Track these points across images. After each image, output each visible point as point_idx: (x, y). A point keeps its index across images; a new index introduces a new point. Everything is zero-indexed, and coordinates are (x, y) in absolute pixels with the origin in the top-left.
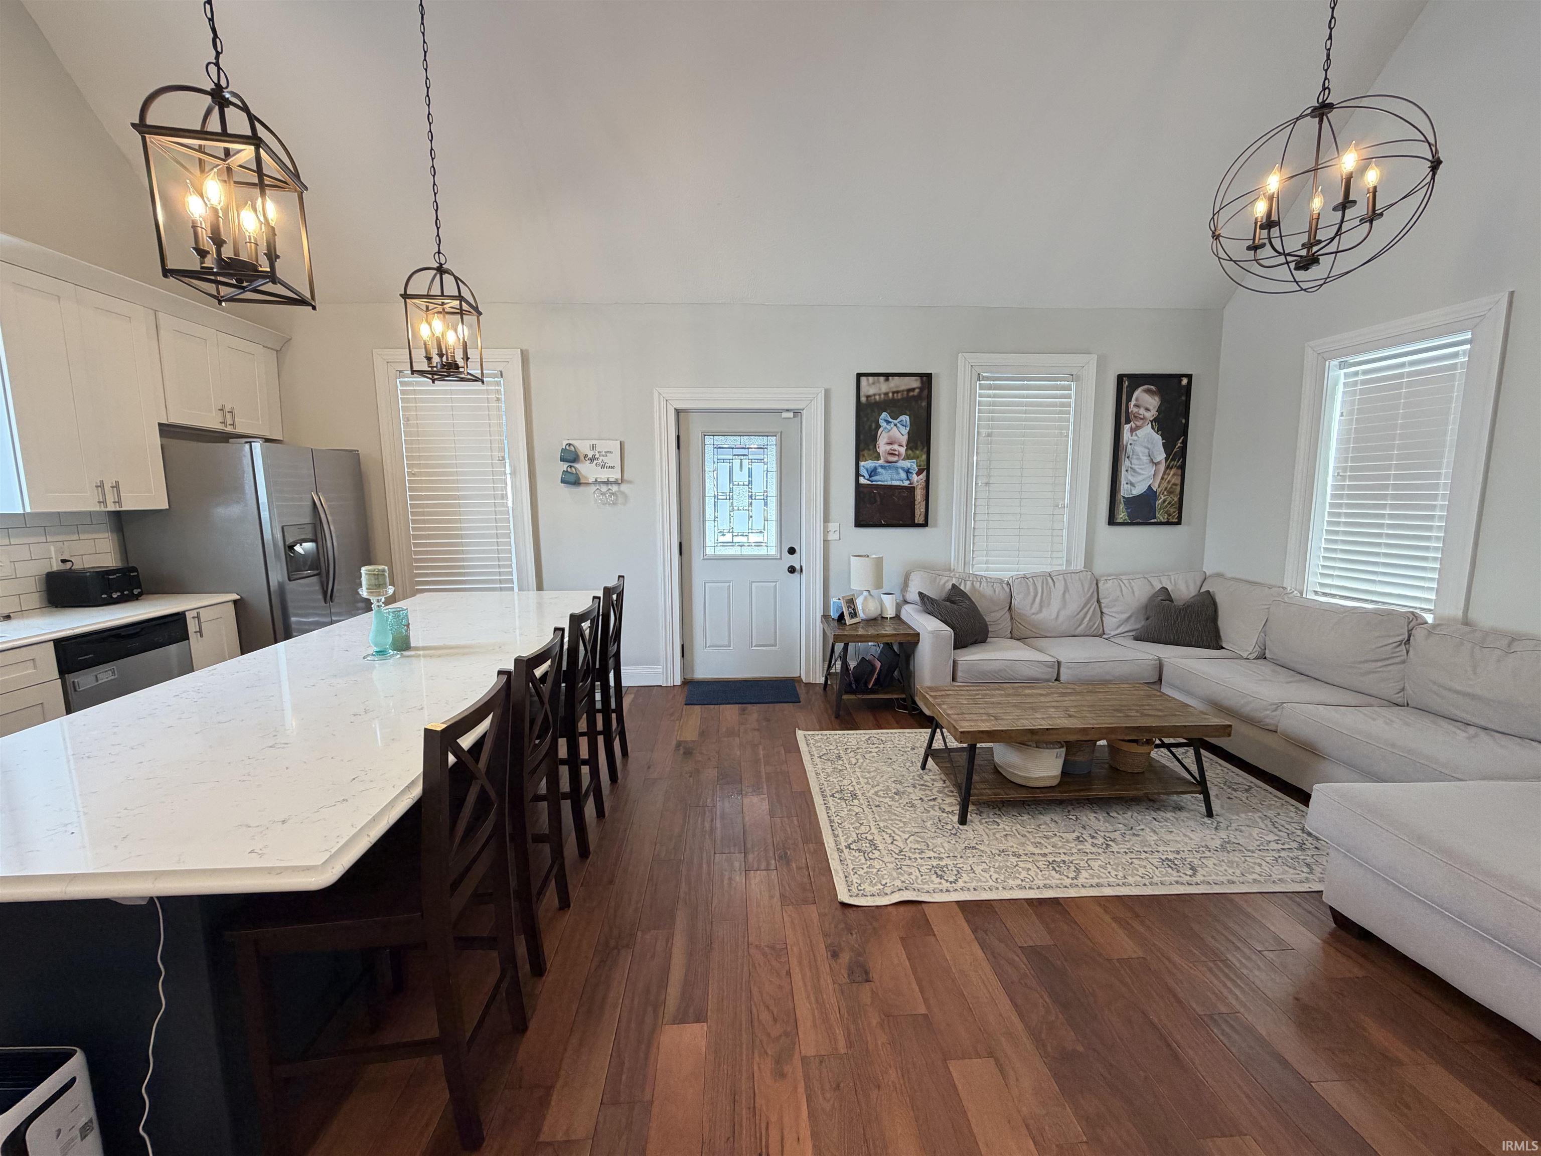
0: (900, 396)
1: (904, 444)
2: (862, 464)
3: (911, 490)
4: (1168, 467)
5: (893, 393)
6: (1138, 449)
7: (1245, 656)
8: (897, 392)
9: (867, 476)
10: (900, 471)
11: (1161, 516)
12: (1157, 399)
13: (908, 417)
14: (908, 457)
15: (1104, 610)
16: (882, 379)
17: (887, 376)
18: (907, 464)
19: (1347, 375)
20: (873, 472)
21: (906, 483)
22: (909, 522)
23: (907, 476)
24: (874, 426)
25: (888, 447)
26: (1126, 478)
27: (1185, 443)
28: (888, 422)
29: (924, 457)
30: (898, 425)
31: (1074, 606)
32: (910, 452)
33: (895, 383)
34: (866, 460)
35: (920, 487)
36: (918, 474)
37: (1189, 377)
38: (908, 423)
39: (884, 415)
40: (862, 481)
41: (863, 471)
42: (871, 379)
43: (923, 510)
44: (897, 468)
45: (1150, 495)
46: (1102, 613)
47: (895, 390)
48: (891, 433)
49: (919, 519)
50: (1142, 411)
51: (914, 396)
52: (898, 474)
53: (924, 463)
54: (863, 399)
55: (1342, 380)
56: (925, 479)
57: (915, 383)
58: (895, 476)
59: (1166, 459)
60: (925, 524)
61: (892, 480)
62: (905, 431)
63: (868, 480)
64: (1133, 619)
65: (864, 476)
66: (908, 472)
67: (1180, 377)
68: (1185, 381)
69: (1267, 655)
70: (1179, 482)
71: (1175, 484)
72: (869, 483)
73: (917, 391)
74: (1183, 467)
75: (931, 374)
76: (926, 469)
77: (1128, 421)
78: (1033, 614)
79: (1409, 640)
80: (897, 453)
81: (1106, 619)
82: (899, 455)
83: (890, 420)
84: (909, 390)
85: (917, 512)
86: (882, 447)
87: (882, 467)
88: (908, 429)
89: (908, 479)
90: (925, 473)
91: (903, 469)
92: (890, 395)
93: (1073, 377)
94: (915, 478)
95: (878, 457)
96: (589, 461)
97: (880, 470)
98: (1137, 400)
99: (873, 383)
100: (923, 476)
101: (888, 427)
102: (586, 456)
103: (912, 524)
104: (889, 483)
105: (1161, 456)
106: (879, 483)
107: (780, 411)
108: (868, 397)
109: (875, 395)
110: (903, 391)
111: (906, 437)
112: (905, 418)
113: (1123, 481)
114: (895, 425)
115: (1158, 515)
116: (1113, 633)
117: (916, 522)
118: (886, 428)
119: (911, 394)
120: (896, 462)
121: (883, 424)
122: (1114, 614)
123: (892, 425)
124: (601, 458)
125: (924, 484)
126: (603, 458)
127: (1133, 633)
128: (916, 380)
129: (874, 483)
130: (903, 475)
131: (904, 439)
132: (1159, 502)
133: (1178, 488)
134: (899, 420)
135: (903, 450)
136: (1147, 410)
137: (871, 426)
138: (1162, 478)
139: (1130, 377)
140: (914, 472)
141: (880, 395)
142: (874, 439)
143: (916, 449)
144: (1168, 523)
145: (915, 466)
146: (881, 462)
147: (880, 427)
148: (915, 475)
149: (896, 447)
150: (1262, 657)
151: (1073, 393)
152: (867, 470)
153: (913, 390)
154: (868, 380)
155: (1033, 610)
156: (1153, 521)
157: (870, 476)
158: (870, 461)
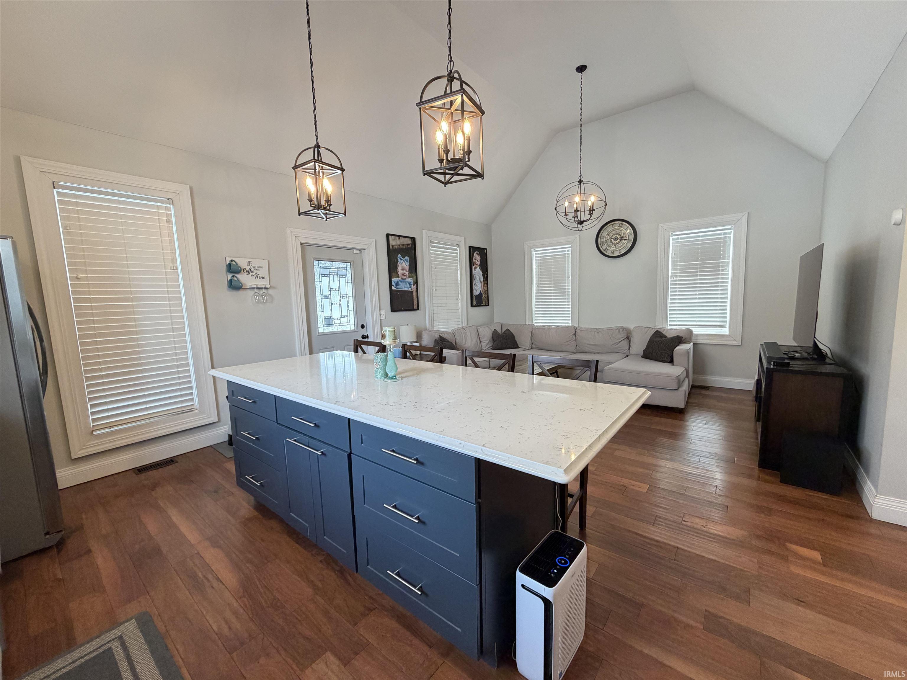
0: (404, 247)
1: (408, 270)
2: (393, 279)
3: (412, 292)
4: (484, 284)
5: (402, 245)
6: (477, 277)
7: (527, 348)
8: (403, 245)
9: (395, 286)
10: (407, 283)
11: (484, 303)
12: (479, 257)
13: (408, 258)
14: (409, 277)
15: (481, 340)
16: (397, 238)
17: (399, 236)
18: (410, 280)
19: (536, 254)
20: (397, 284)
21: (410, 289)
23: (410, 286)
24: (396, 260)
25: (402, 272)
26: (475, 288)
27: (487, 274)
28: (401, 259)
29: (415, 277)
30: (405, 261)
32: (410, 274)
33: (402, 240)
34: (394, 278)
36: (414, 285)
37: (486, 249)
38: (409, 260)
39: (399, 256)
40: (392, 288)
41: (393, 284)
42: (393, 237)
44: (406, 282)
45: (481, 294)
47: (402, 244)
48: (402, 265)
50: (476, 262)
51: (409, 248)
52: (406, 285)
54: (391, 247)
55: (535, 256)
56: (416, 287)
57: (409, 241)
58: (406, 286)
59: (484, 280)
61: (405, 288)
62: (408, 264)
63: (396, 288)
64: (489, 344)
65: (393, 286)
66: (410, 284)
67: (484, 249)
68: (485, 251)
69: (534, 346)
70: (487, 290)
71: (486, 290)
72: (396, 289)
73: (410, 245)
74: (487, 284)
75: (415, 238)
77: (473, 266)
79: (575, 333)
80: (405, 274)
81: (482, 344)
82: (406, 276)
83: (402, 258)
86: (400, 272)
87: (400, 281)
89: (410, 287)
90: (416, 284)
91: (408, 282)
92: (401, 246)
93: (458, 245)
94: (413, 287)
95: (398, 277)
96: (247, 273)
97: (400, 283)
98: (475, 257)
99: (394, 240)
100: (415, 286)
102: (244, 269)
104: (403, 289)
105: (482, 280)
106: (400, 289)
107: (353, 249)
108: (393, 246)
109: (395, 245)
110: (405, 245)
112: (407, 258)
113: (474, 289)
115: (483, 303)
116: (485, 349)
118: (400, 262)
119: (408, 246)
120: (405, 279)
121: (399, 260)
122: (484, 341)
123: (403, 261)
124: (255, 271)
126: (256, 271)
127: (491, 348)
129: (398, 289)
130: (408, 285)
131: (407, 268)
132: (483, 297)
133: (487, 291)
134: (405, 258)
135: (407, 273)
136: (478, 261)
137: (395, 261)
138: (483, 288)
139: (474, 247)
140: (412, 284)
141: (397, 245)
142: (396, 267)
145: (412, 281)
146: (400, 279)
148: (412, 286)
149: (405, 272)
150: (532, 348)
151: (458, 252)
152: (395, 283)
154: (391, 238)
156: (482, 305)
157: (396, 286)
158: (395, 278)
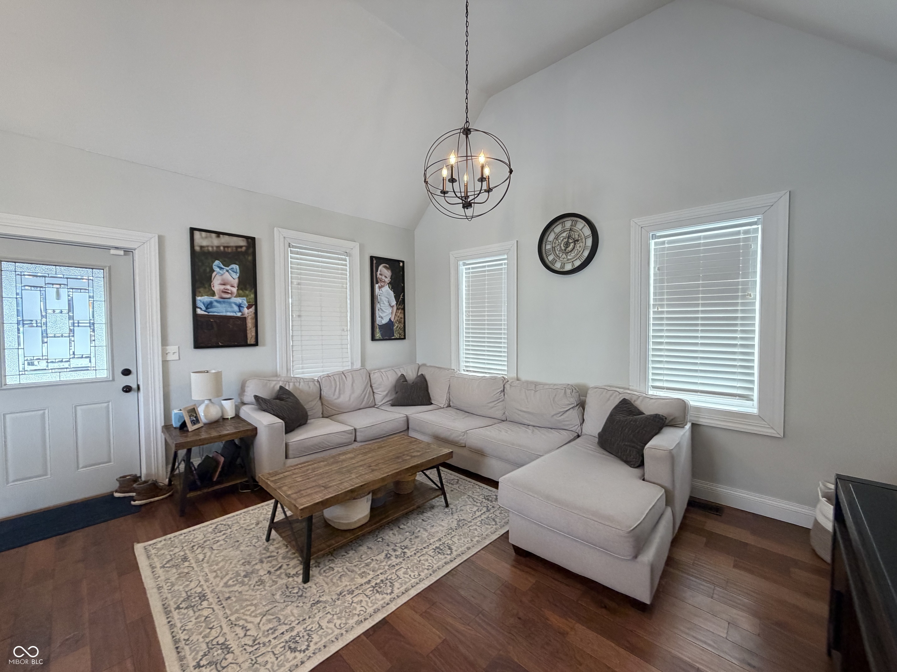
0: (230, 250)
1: (236, 285)
2: (198, 298)
3: (243, 319)
4: (398, 309)
5: (224, 247)
6: (383, 298)
7: (442, 406)
8: (228, 247)
9: (204, 308)
10: (234, 306)
11: (396, 336)
12: (390, 271)
13: (237, 267)
14: (238, 295)
15: (375, 391)
16: (214, 235)
17: (219, 234)
18: (239, 300)
19: (466, 269)
20: (209, 306)
21: (239, 314)
22: (243, 343)
23: (240, 310)
24: (208, 270)
25: (222, 287)
26: (379, 314)
27: (404, 296)
28: (221, 268)
29: (252, 296)
30: (230, 271)
31: (358, 390)
32: (241, 292)
33: (224, 240)
34: (202, 296)
35: (250, 317)
36: (248, 308)
37: (403, 262)
38: (238, 271)
39: (217, 262)
40: (199, 311)
41: (199, 304)
42: (204, 234)
43: (254, 334)
44: (230, 303)
45: (390, 323)
46: (373, 392)
47: (226, 245)
48: (224, 277)
49: (251, 339)
50: (383, 278)
51: (241, 252)
52: (232, 307)
53: (252, 301)
54: (197, 249)
55: (464, 271)
56: (254, 311)
57: (242, 242)
58: (229, 309)
59: (397, 304)
60: (256, 344)
61: (227, 312)
62: (236, 276)
63: (205, 311)
64: (389, 394)
65: (200, 308)
66: (240, 306)
67: (399, 261)
68: (401, 264)
69: (451, 404)
70: (403, 317)
71: (401, 318)
72: (206, 313)
73: (244, 248)
74: (404, 309)
75: (254, 238)
76: (254, 304)
77: (377, 283)
78: (336, 399)
79: (504, 389)
80: (229, 292)
81: (376, 396)
82: (231, 293)
83: (223, 267)
84: (237, 247)
85: (249, 336)
86: (216, 286)
87: (217, 301)
88: (238, 275)
89: (240, 311)
90: (253, 307)
91: (235, 303)
92: (222, 248)
93: (347, 254)
94: (246, 310)
95: (213, 294)
97: (215, 304)
98: (380, 271)
99: (206, 237)
100: (252, 309)
101: (221, 272)
103: (244, 344)
104: (224, 314)
105: (394, 303)
106: (215, 314)
107: (108, 248)
108: (201, 247)
109: (208, 246)
110: (232, 247)
111: (237, 281)
112: (235, 267)
113: (377, 316)
114: (227, 271)
115: (395, 335)
116: (380, 404)
117: (249, 342)
118: (219, 273)
119: (239, 250)
120: (229, 298)
121: (217, 269)
122: (378, 393)
123: (225, 271)
125: (253, 315)
127: (390, 402)
128: (243, 240)
129: (210, 314)
130: (236, 308)
131: (236, 282)
132: (395, 327)
133: (403, 320)
134: (230, 267)
135: (235, 290)
136: (386, 277)
137: (205, 270)
138: (395, 315)
139: (377, 258)
140: (245, 307)
141: (212, 247)
142: (209, 280)
143: (246, 290)
144: (400, 339)
145: (245, 302)
146: (216, 298)
147: (214, 271)
148: (246, 309)
149: (228, 287)
150: (449, 406)
151: (348, 263)
152: (203, 303)
153: (241, 247)
154: (201, 235)
155: (335, 397)
156: (393, 338)
157: (207, 308)
158: (206, 297)
